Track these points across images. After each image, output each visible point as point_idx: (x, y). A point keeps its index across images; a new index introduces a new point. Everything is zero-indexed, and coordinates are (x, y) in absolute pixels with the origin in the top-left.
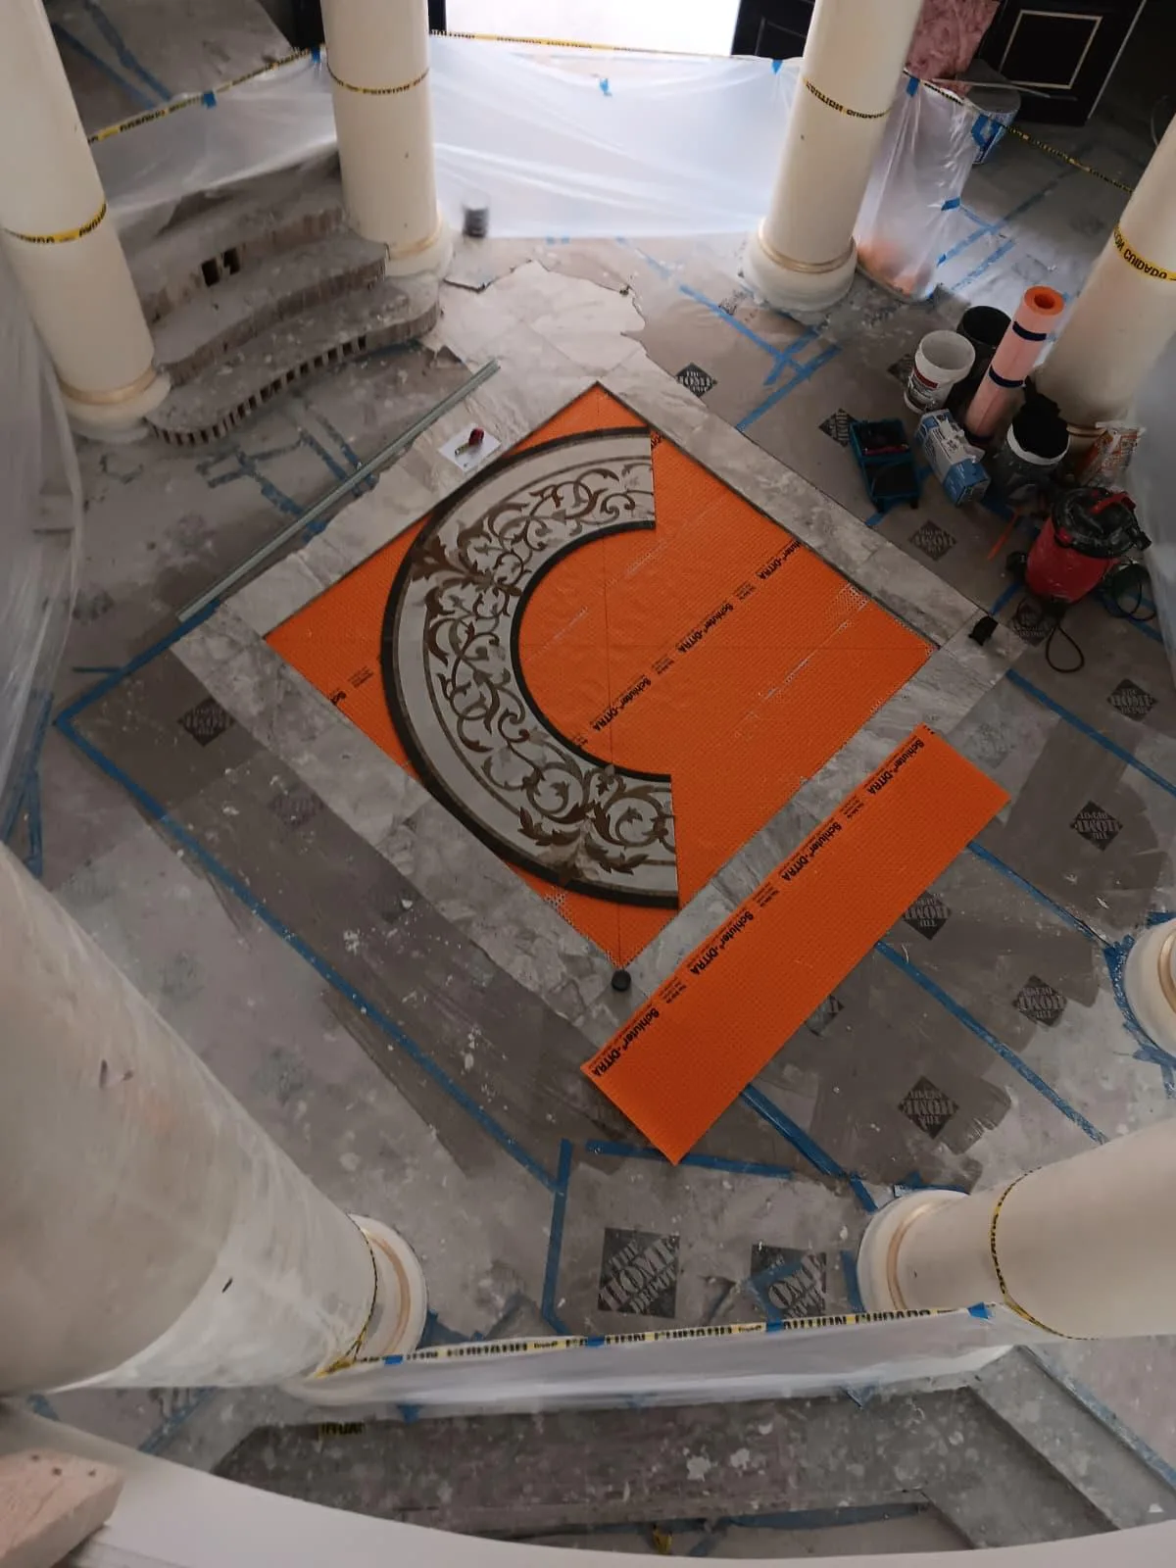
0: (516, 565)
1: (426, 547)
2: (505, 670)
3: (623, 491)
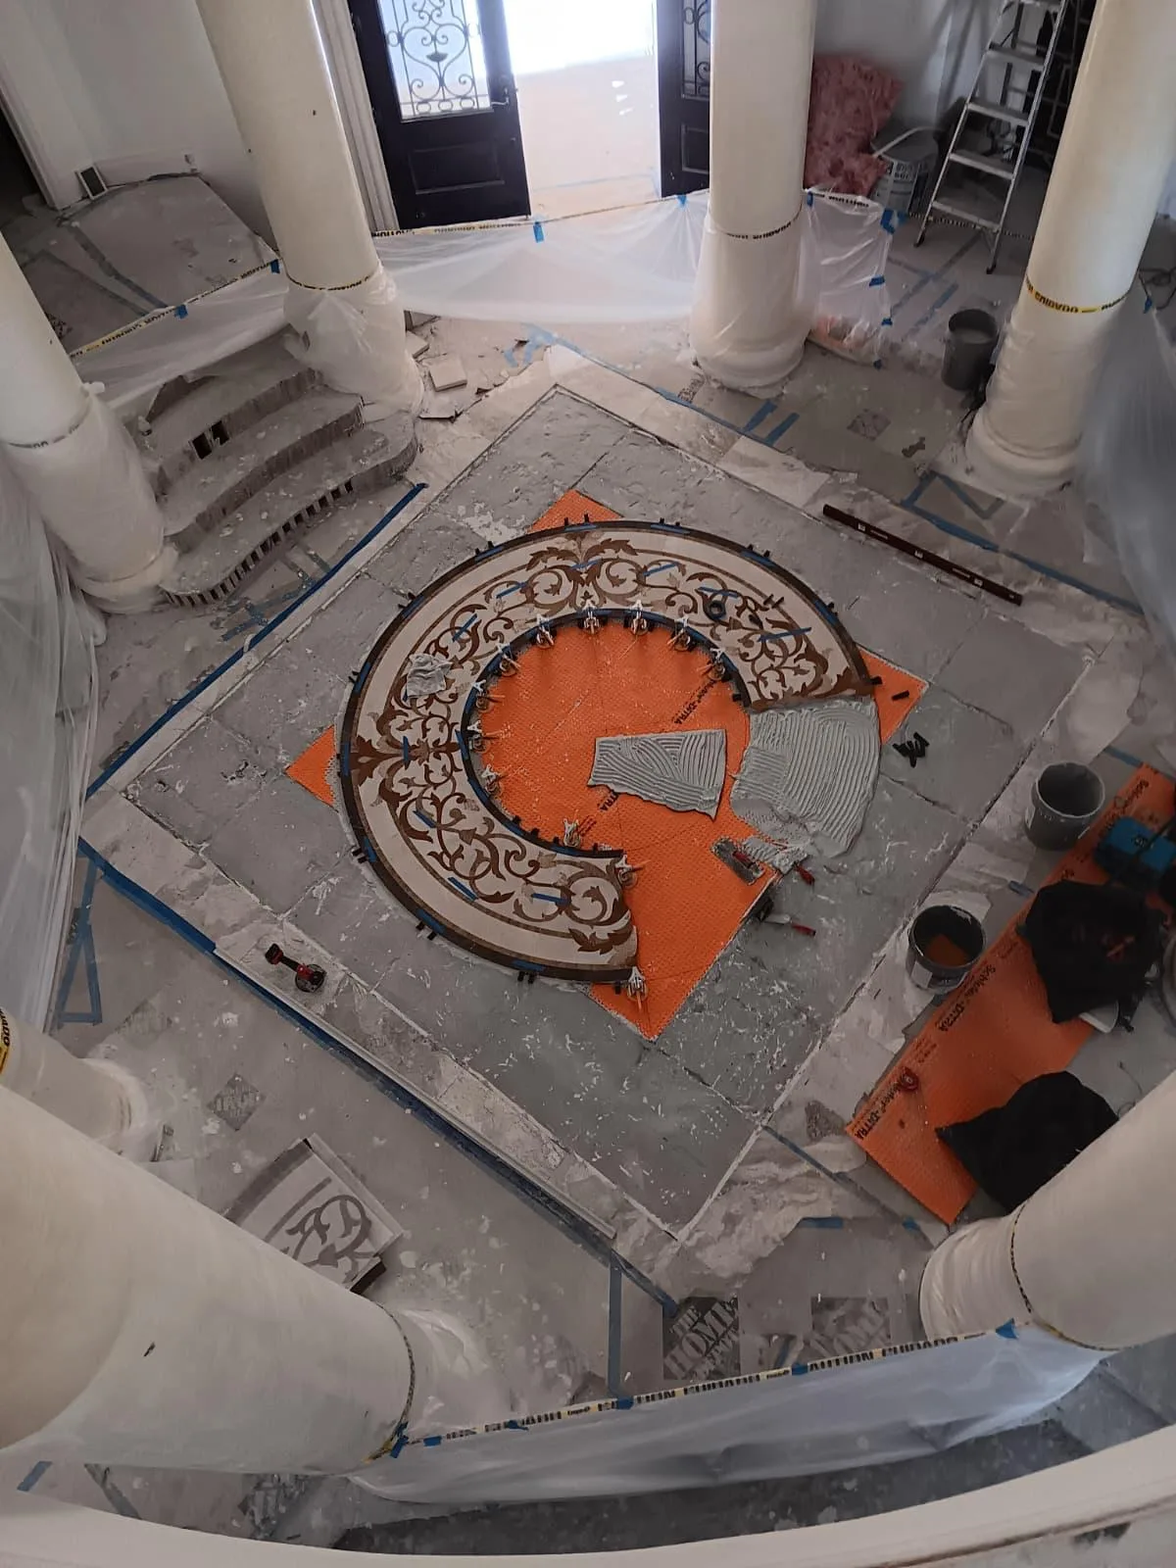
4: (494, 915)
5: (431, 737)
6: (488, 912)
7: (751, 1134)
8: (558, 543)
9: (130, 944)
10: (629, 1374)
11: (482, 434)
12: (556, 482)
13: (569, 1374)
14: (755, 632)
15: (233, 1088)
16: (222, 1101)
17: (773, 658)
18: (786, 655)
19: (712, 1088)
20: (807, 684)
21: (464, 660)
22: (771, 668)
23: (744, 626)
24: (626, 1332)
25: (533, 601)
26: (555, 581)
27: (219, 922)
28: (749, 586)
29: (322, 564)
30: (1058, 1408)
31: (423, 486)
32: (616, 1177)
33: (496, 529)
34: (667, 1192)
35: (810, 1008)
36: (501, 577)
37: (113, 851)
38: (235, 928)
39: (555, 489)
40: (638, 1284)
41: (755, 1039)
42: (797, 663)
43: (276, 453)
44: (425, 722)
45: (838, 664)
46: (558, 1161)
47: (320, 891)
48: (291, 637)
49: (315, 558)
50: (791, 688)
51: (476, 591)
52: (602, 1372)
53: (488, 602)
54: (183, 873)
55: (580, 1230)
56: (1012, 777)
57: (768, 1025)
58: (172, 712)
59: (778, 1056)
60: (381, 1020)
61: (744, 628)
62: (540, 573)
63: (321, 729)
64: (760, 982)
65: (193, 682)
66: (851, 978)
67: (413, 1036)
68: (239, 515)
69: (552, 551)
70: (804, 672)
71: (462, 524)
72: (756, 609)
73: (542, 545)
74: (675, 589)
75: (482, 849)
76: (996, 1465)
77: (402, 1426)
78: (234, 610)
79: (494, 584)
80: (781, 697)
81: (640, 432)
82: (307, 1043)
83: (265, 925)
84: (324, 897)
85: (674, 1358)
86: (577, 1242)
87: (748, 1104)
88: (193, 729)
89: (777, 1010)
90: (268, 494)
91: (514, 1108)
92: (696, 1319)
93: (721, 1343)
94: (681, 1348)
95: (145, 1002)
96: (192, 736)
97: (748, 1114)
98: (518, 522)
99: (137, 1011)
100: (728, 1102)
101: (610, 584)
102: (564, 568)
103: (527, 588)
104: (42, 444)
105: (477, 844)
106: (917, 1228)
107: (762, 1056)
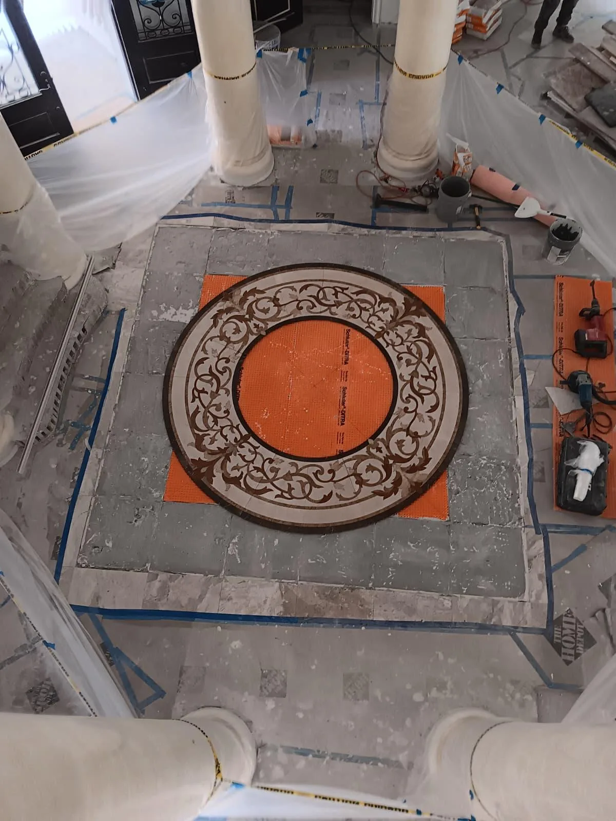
0: (231, 429)
1: (194, 468)
2: (289, 463)
3: (216, 359)
4: (331, 507)
5: (231, 438)
6: (327, 508)
8: (220, 306)
9: (148, 643)
10: (552, 675)
12: (195, 274)
13: (528, 694)
14: (350, 302)
16: (265, 688)
17: (368, 310)
18: (373, 307)
19: (490, 524)
20: (392, 315)
21: (218, 390)
23: (343, 301)
24: (538, 659)
25: (231, 342)
28: (331, 281)
29: (99, 380)
31: (124, 310)
32: (479, 592)
33: (181, 314)
34: (506, 584)
37: (97, 601)
38: (201, 598)
39: (197, 278)
41: (491, 490)
45: (399, 298)
46: (450, 604)
48: (110, 428)
49: (91, 378)
50: (387, 321)
51: (196, 351)
52: (540, 682)
53: (207, 354)
55: (483, 628)
56: (508, 310)
57: (492, 481)
59: (506, 492)
60: (316, 594)
62: (223, 326)
63: (166, 467)
66: (509, 438)
67: (337, 591)
68: (32, 377)
69: (221, 312)
72: (343, 291)
73: (214, 311)
78: (65, 430)
79: (204, 342)
80: (385, 327)
81: (219, 229)
82: (287, 630)
83: (217, 586)
84: (237, 551)
87: (510, 521)
88: (91, 508)
90: (41, 357)
91: (411, 593)
92: (560, 630)
93: (578, 633)
94: (564, 647)
95: (182, 667)
96: (94, 512)
97: (513, 526)
98: (191, 304)
99: (181, 675)
100: (501, 526)
101: (264, 314)
103: (222, 337)
105: (295, 478)
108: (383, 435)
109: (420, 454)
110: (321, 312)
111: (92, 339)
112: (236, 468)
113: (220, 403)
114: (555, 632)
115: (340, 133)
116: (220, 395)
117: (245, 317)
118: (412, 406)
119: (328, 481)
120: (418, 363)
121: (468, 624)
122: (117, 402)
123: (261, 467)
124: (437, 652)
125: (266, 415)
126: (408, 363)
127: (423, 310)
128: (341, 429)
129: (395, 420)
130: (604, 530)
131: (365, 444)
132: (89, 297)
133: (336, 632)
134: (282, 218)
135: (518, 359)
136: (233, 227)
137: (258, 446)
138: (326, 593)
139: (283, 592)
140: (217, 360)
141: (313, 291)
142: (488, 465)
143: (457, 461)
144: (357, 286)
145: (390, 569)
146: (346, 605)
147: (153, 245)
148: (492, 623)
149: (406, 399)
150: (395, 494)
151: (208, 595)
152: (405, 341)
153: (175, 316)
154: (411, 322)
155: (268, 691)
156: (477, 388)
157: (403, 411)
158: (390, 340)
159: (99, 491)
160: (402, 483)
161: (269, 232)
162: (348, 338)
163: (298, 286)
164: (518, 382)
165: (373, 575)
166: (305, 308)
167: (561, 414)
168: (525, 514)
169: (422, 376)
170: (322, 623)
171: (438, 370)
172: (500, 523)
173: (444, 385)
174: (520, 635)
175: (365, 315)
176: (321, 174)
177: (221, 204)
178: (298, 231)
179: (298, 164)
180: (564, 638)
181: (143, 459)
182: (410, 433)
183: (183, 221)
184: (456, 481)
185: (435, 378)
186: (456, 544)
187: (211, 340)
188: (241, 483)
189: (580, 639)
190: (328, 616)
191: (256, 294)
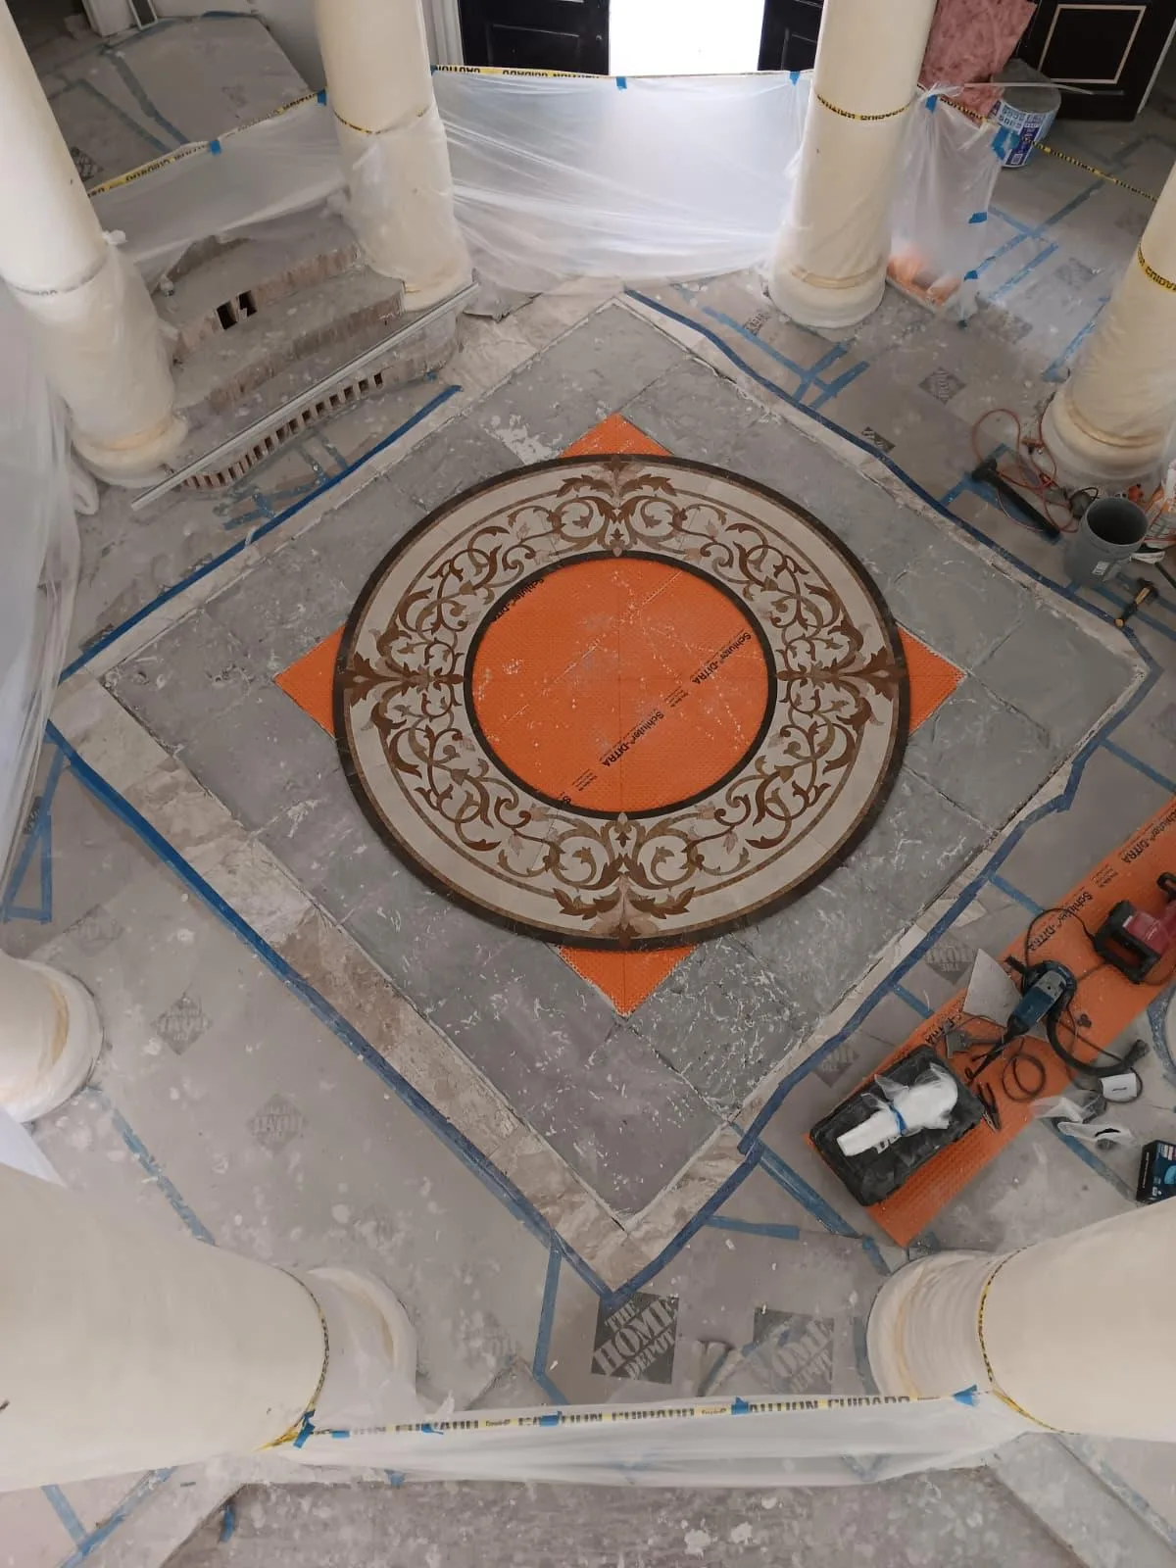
7: (715, 1128)
8: (593, 471)
9: (89, 843)
10: (555, 1363)
11: (529, 340)
12: (601, 403)
13: (494, 1354)
14: (791, 595)
15: (181, 1008)
16: (167, 1021)
18: (820, 626)
19: (681, 1075)
21: (478, 586)
22: (803, 637)
24: (558, 1320)
26: (585, 512)
27: (186, 832)
29: (341, 461)
30: (996, 1456)
31: (457, 388)
32: (568, 1154)
33: (530, 446)
35: (795, 1005)
36: (528, 500)
37: (83, 741)
38: (201, 840)
39: (599, 410)
40: (577, 1269)
42: (832, 635)
43: (304, 333)
44: (429, 647)
45: (875, 641)
46: (511, 1130)
47: (296, 813)
49: (333, 452)
54: (155, 774)
55: (522, 1206)
56: (1041, 786)
57: (748, 1017)
58: (163, 598)
60: (344, 958)
61: (780, 590)
63: (318, 639)
64: (746, 971)
65: (188, 571)
66: (842, 978)
67: (375, 979)
68: (258, 396)
69: (586, 480)
70: (836, 647)
71: (493, 436)
73: (577, 472)
74: (712, 538)
75: (471, 792)
76: (921, 1503)
77: (308, 1415)
78: (241, 497)
80: (809, 670)
81: (696, 359)
82: (263, 972)
84: (301, 818)
85: (604, 1352)
86: (518, 1218)
87: (716, 1096)
89: (760, 1001)
92: (633, 1314)
94: (614, 1343)
95: (97, 906)
96: (180, 630)
98: (555, 441)
99: (89, 914)
100: (696, 1092)
102: (597, 500)
103: (555, 517)
104: (52, 292)
105: (468, 786)
106: (876, 1249)
107: (738, 1048)
108: (648, 824)
109: (676, 892)
110: (730, 580)
111: (383, 400)
112: (403, 709)
113: (465, 607)
114: (622, 1310)
115: (1026, 329)
116: (475, 594)
117: (615, 511)
118: (734, 814)
119: (508, 826)
120: (806, 760)
121: (507, 1181)
122: (336, 508)
123: (435, 734)
124: (425, 1179)
125: (512, 669)
126: (792, 749)
127: (895, 688)
128: (597, 768)
129: (689, 816)
130: (854, 1235)
131: (612, 816)
132: (423, 337)
133: (322, 1032)
134: (806, 401)
135: (979, 872)
136: (720, 369)
137: (460, 702)
138: (359, 970)
139: (305, 921)
140: (516, 544)
141: (749, 540)
142: (766, 990)
143: (723, 947)
144: (824, 579)
145: (475, 1013)
146: (369, 1007)
147: (581, 324)
148: (542, 1212)
149: (736, 798)
150: (584, 919)
151: (212, 845)
152: (819, 714)
153: (517, 443)
154: (859, 692)
155: (166, 1028)
156: (864, 865)
157: (712, 813)
158: (798, 696)
159: (211, 607)
160: (610, 912)
161: (767, 410)
162: (736, 646)
163: (733, 518)
164: (942, 907)
165: (444, 1001)
166: (713, 557)
167: (965, 1009)
168: (751, 1105)
169: (794, 783)
170: (314, 1003)
171: (827, 794)
172: (699, 1086)
173: (815, 822)
174: (565, 1267)
175: (797, 630)
176: (934, 374)
177: (734, 325)
178: (813, 437)
179: (909, 337)
180: (628, 1332)
181: (299, 605)
182: (692, 851)
183: (656, 316)
184: (693, 974)
185: (811, 801)
186: (603, 1058)
187: (534, 511)
188: (389, 733)
189: (650, 1356)
190: (331, 1001)
191: (660, 488)
